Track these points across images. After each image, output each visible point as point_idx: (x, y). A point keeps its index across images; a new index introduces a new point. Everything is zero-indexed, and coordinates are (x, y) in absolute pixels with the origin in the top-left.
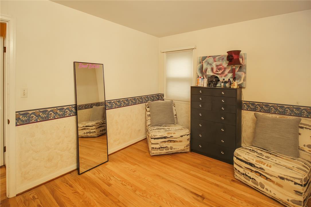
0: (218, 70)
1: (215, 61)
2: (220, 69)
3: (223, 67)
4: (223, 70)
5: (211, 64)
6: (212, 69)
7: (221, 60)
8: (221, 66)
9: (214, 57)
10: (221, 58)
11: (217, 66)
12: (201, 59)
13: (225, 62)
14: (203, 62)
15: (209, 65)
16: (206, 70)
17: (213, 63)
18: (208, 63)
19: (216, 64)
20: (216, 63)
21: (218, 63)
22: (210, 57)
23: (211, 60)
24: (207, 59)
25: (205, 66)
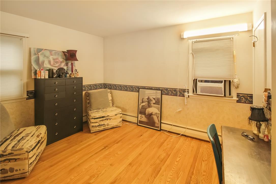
0: (55, 63)
1: (52, 55)
2: (57, 62)
3: (59, 60)
4: (59, 64)
5: (48, 57)
6: (50, 62)
7: (57, 55)
8: (58, 60)
9: (51, 51)
10: (57, 53)
11: (54, 59)
12: (36, 50)
13: (60, 57)
14: (39, 54)
15: (45, 58)
16: (43, 62)
17: (50, 57)
18: (45, 56)
19: (53, 58)
20: (52, 56)
21: (55, 57)
22: (46, 50)
23: (47, 53)
24: (43, 51)
25: (41, 59)
